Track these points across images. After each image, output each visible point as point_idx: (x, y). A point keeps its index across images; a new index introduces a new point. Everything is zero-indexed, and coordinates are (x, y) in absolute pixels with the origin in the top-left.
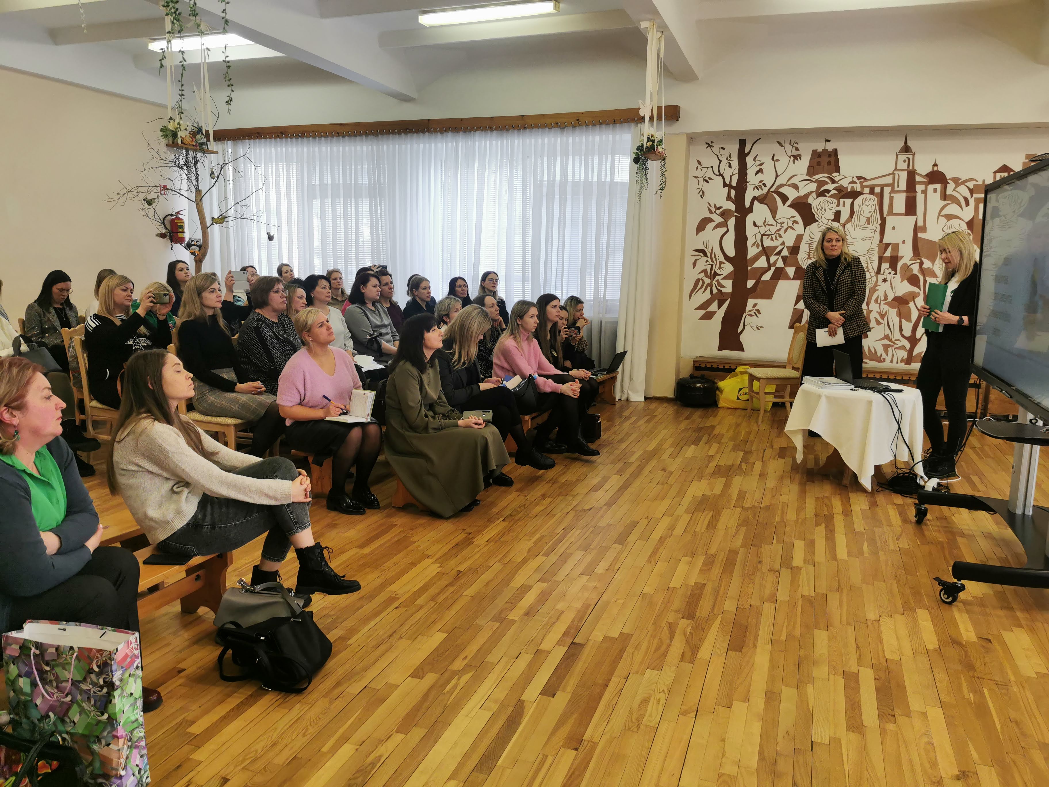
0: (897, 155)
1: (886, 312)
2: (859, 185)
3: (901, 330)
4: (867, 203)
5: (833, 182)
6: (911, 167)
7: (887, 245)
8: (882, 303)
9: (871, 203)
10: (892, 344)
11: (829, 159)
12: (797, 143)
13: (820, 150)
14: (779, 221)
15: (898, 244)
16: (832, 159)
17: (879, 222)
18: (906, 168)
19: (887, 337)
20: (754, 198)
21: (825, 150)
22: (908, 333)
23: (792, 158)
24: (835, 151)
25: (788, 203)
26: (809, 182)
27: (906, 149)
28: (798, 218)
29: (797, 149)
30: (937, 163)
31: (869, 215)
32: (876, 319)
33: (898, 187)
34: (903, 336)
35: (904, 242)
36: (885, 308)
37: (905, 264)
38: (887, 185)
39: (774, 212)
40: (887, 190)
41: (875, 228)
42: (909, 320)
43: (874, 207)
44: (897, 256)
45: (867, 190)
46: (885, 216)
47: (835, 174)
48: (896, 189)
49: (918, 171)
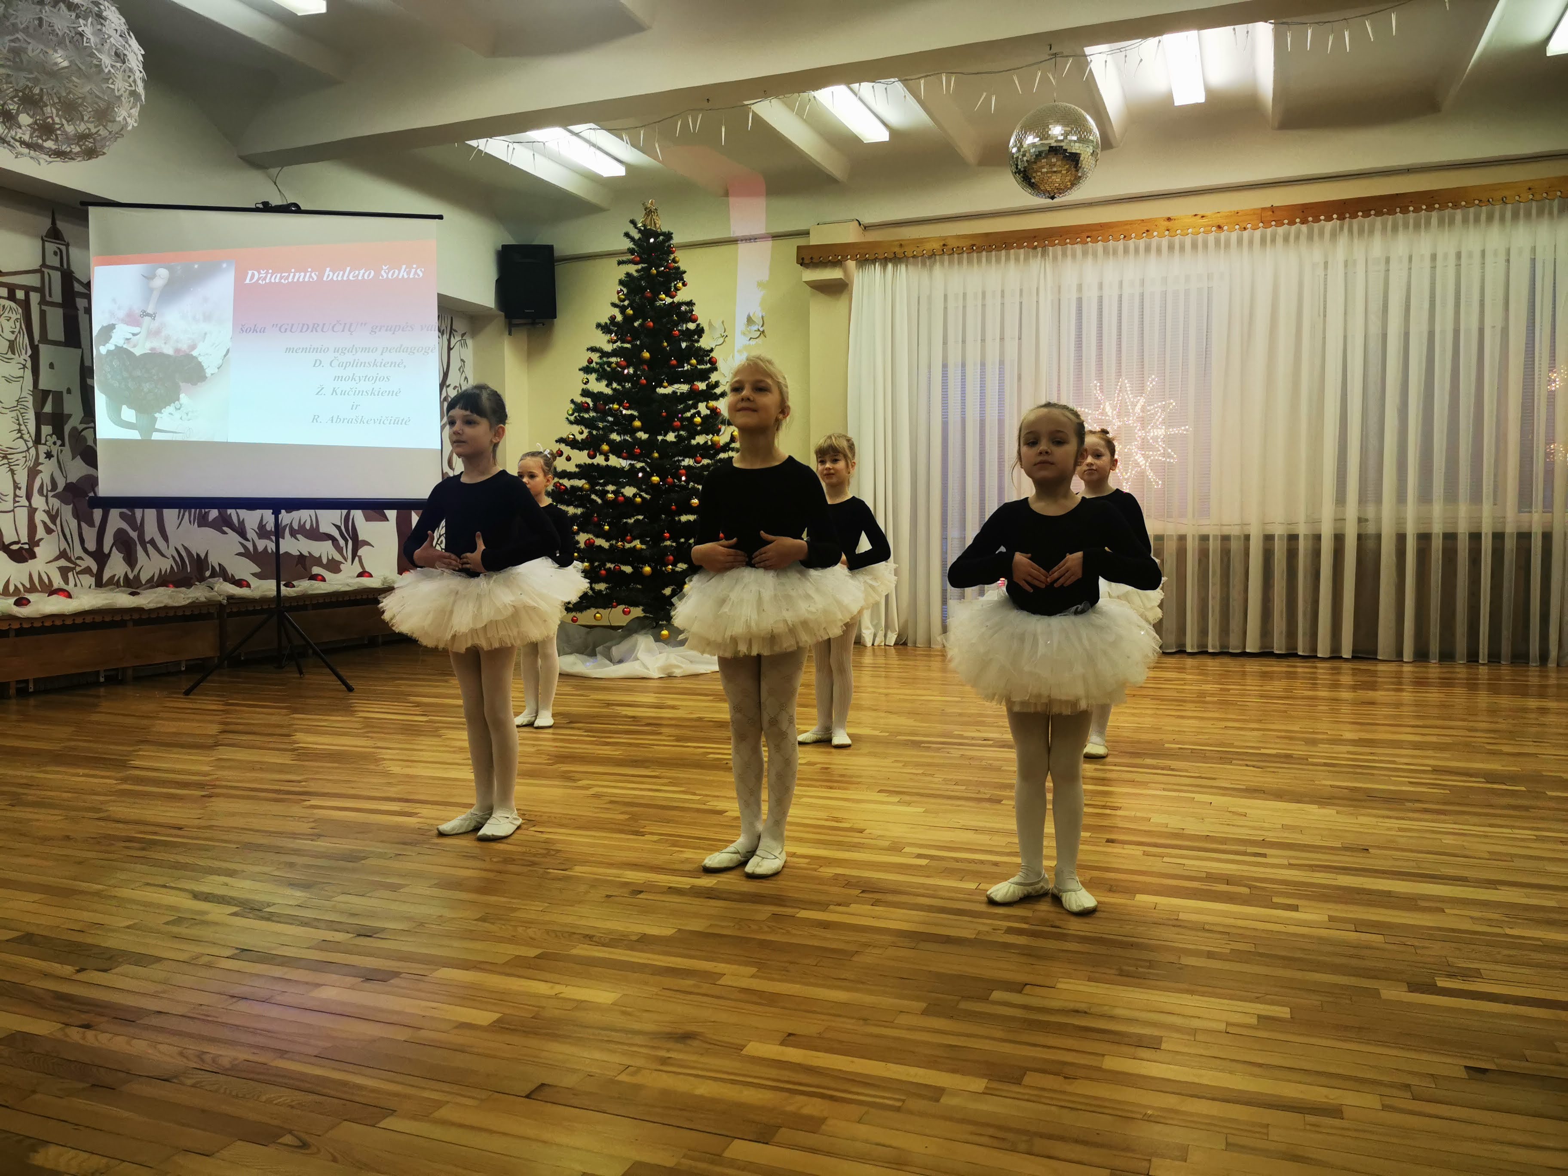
0: (42, 239)
1: (58, 509)
3: (82, 541)
4: (6, 314)
6: (65, 266)
7: (46, 393)
8: (50, 494)
9: (14, 316)
10: (72, 566)
15: (62, 392)
17: (29, 352)
18: (58, 265)
19: (63, 555)
22: (91, 546)
27: (55, 234)
31: (12, 337)
32: (44, 523)
33: (50, 296)
34: (85, 550)
35: (69, 391)
36: (55, 503)
37: (74, 429)
38: (35, 289)
40: (35, 298)
41: (24, 362)
42: (91, 524)
43: (18, 324)
44: (62, 414)
46: (36, 343)
48: (49, 300)
49: (76, 274)
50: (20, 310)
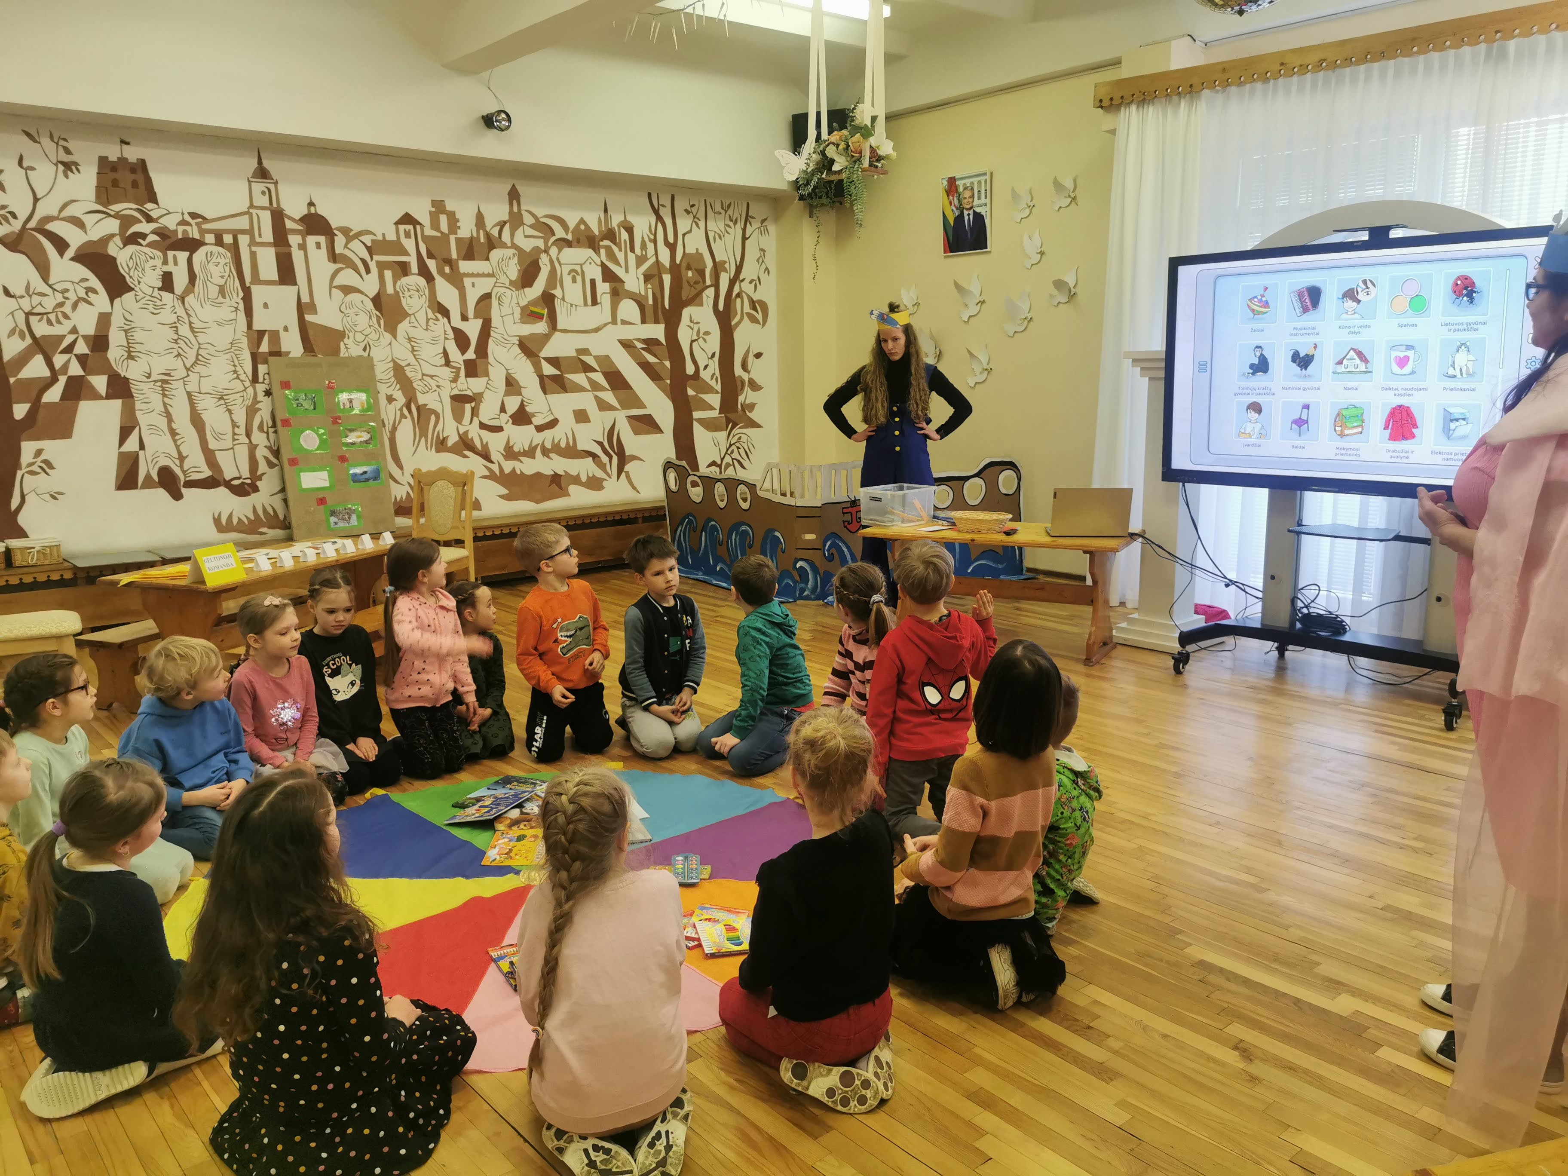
0: (249, 182)
2: (195, 228)
4: (214, 260)
5: (149, 219)
6: (275, 205)
7: (261, 333)
8: (271, 430)
9: (223, 261)
11: (133, 177)
12: (65, 140)
13: (113, 158)
14: (58, 287)
15: (277, 332)
16: (140, 178)
17: (241, 295)
18: (267, 204)
21: (123, 160)
23: (61, 168)
24: (142, 163)
25: (70, 253)
26: (102, 215)
28: (95, 282)
29: (67, 151)
30: (314, 201)
31: (222, 282)
32: (265, 457)
33: (260, 236)
35: (286, 329)
38: (243, 232)
39: (42, 268)
40: (244, 240)
43: (227, 269)
44: (280, 351)
45: (210, 238)
47: (149, 206)
48: (258, 239)
49: (288, 212)
50: (229, 254)
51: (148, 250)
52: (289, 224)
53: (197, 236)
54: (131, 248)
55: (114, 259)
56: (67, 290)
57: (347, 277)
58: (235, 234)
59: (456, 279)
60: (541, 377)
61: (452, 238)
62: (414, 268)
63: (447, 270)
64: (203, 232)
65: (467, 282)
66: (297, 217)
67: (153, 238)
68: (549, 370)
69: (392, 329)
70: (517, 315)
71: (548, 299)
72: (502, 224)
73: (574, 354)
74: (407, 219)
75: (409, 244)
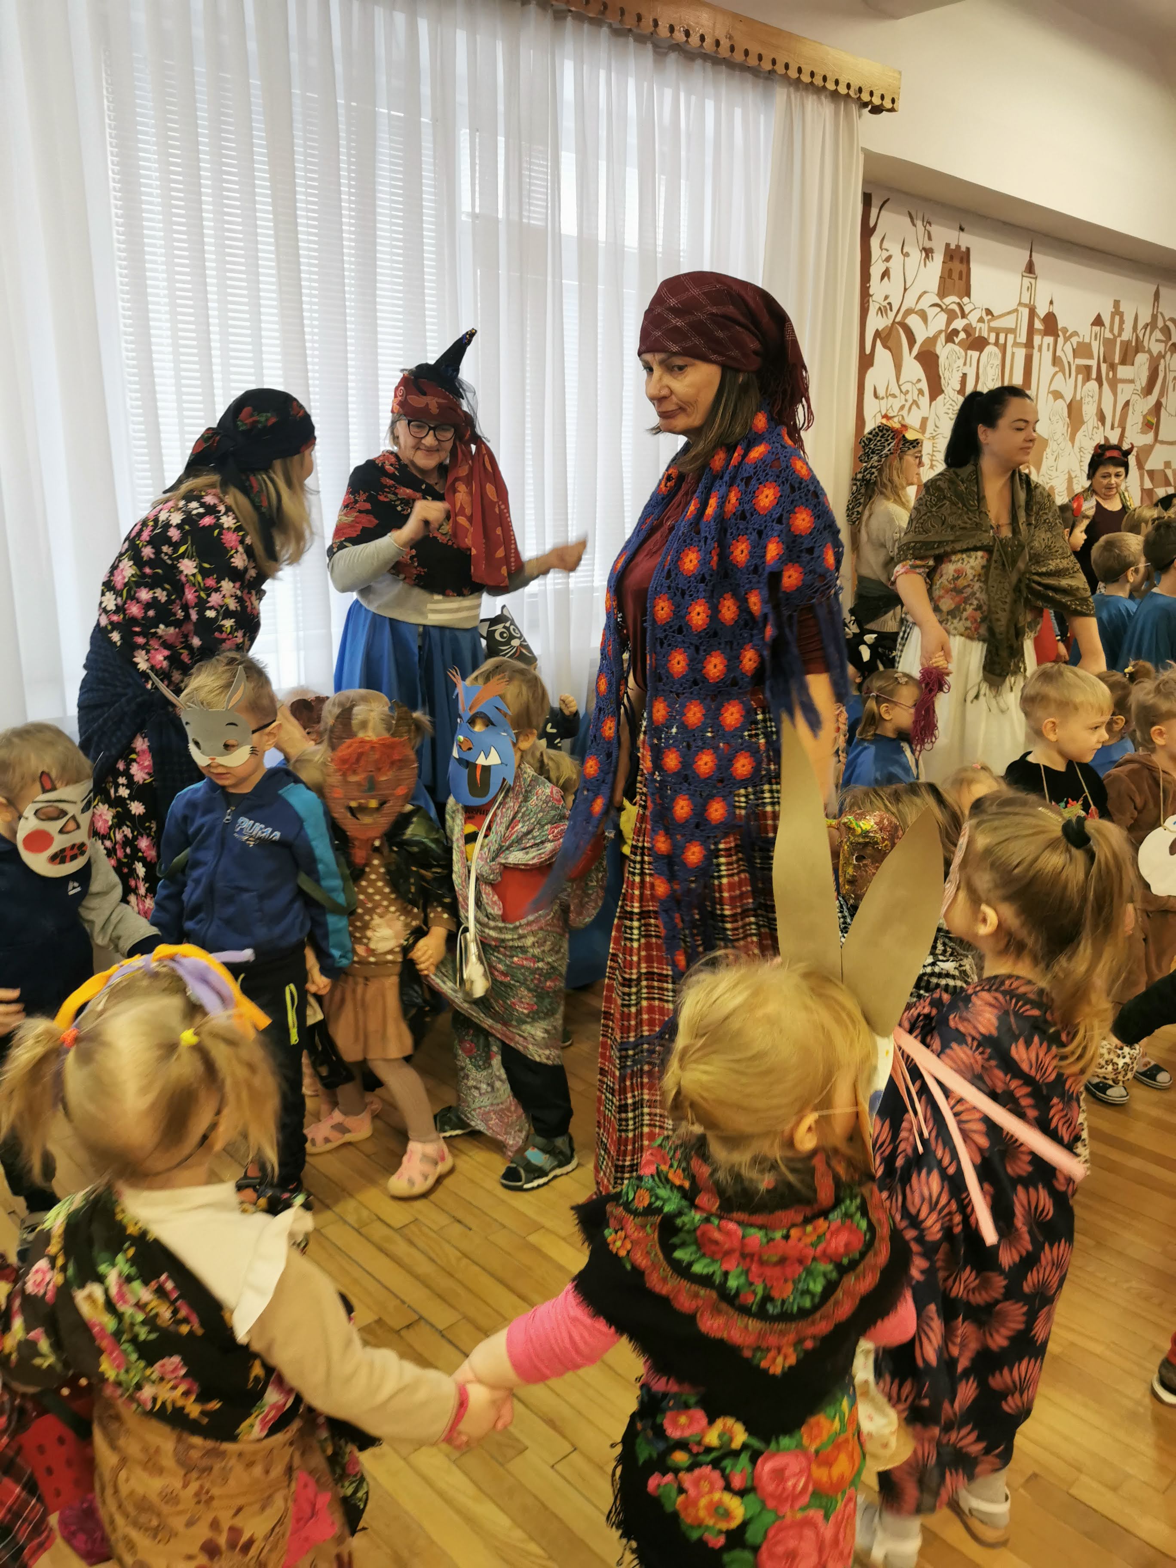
0: (1023, 277)
2: (986, 325)
4: (991, 362)
5: (964, 316)
6: (1032, 302)
9: (996, 363)
11: (959, 267)
12: (930, 224)
13: (953, 247)
14: (904, 388)
16: (964, 269)
18: (1028, 301)
20: (877, 334)
21: (958, 247)
23: (924, 254)
24: (968, 249)
25: (915, 351)
26: (939, 309)
27: (1030, 268)
28: (924, 385)
29: (930, 238)
30: (1053, 300)
33: (1019, 335)
38: (1011, 331)
39: (898, 366)
40: (1010, 339)
43: (997, 371)
45: (992, 339)
47: (966, 300)
48: (1018, 340)
49: (1037, 310)
50: (1000, 355)
51: (957, 348)
52: (1038, 325)
53: (985, 334)
54: (950, 345)
55: (937, 357)
56: (907, 392)
57: (1060, 383)
58: (1008, 331)
59: (1114, 384)
60: (1143, 490)
61: (1119, 340)
62: (1094, 375)
63: (1111, 374)
64: (991, 329)
65: (1120, 386)
66: (1042, 316)
67: (962, 335)
68: (1148, 485)
69: (1072, 439)
70: (1140, 425)
71: (1158, 406)
72: (1146, 327)
73: (1161, 467)
74: (1098, 321)
75: (1095, 345)
